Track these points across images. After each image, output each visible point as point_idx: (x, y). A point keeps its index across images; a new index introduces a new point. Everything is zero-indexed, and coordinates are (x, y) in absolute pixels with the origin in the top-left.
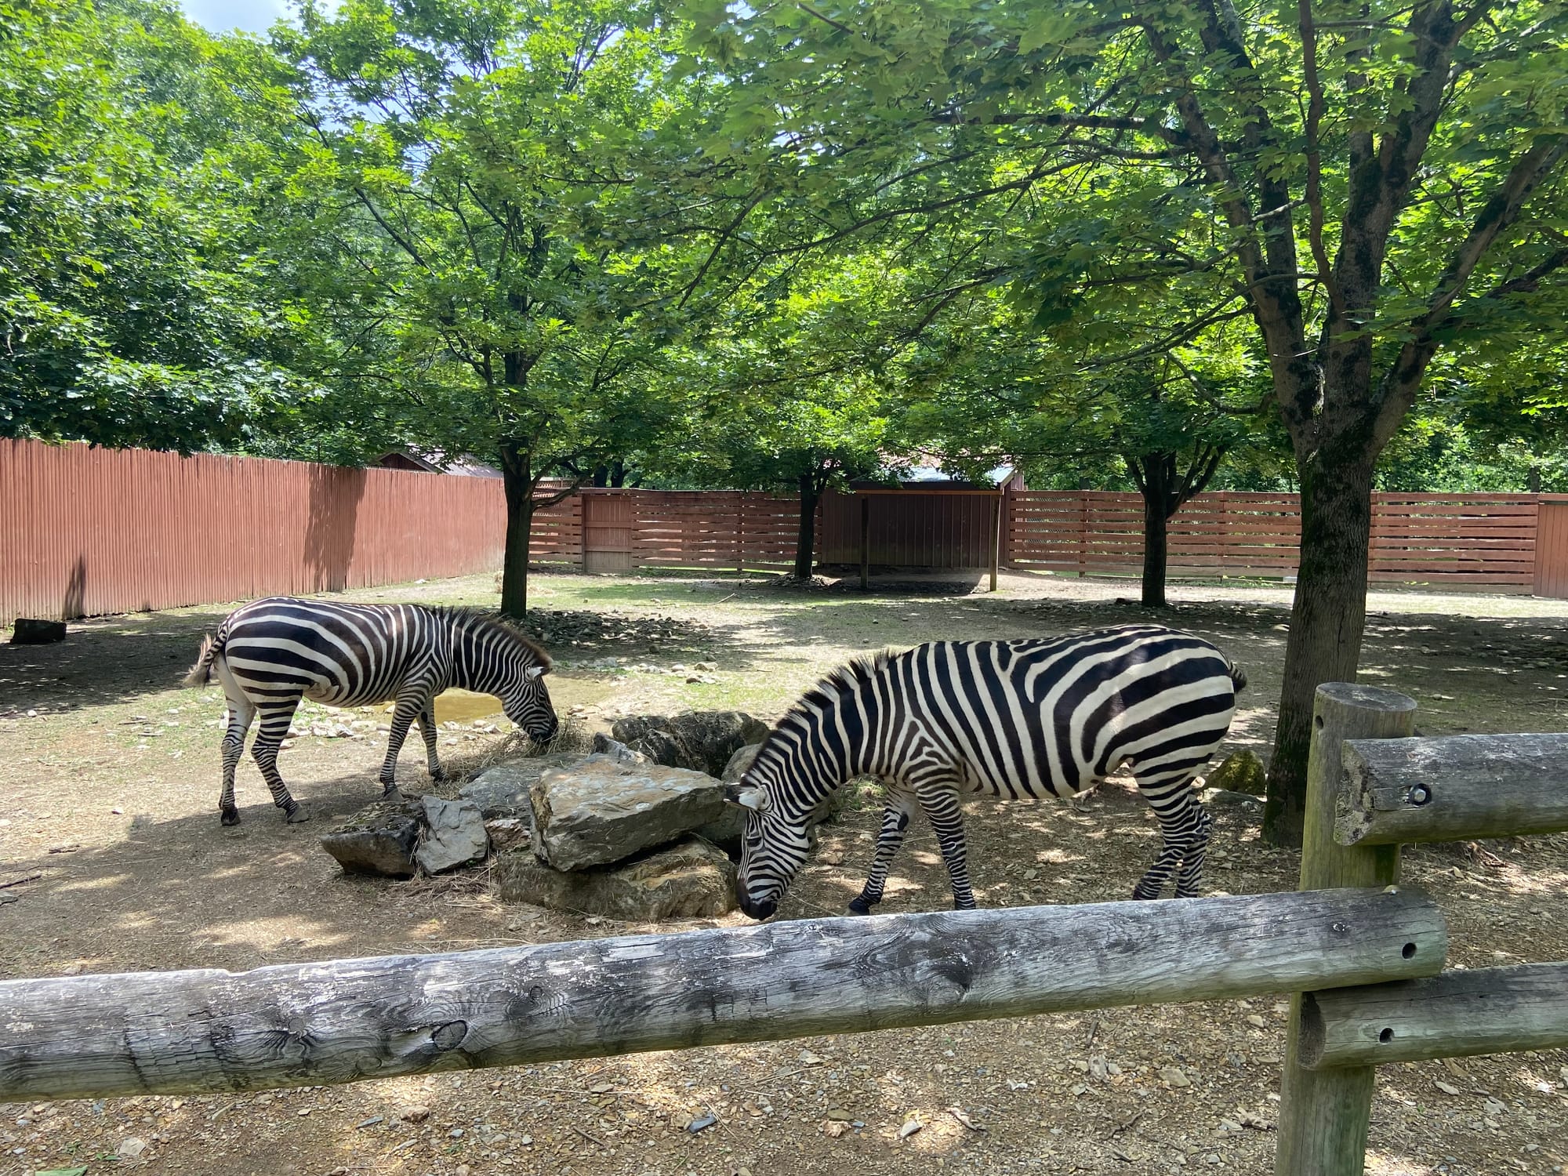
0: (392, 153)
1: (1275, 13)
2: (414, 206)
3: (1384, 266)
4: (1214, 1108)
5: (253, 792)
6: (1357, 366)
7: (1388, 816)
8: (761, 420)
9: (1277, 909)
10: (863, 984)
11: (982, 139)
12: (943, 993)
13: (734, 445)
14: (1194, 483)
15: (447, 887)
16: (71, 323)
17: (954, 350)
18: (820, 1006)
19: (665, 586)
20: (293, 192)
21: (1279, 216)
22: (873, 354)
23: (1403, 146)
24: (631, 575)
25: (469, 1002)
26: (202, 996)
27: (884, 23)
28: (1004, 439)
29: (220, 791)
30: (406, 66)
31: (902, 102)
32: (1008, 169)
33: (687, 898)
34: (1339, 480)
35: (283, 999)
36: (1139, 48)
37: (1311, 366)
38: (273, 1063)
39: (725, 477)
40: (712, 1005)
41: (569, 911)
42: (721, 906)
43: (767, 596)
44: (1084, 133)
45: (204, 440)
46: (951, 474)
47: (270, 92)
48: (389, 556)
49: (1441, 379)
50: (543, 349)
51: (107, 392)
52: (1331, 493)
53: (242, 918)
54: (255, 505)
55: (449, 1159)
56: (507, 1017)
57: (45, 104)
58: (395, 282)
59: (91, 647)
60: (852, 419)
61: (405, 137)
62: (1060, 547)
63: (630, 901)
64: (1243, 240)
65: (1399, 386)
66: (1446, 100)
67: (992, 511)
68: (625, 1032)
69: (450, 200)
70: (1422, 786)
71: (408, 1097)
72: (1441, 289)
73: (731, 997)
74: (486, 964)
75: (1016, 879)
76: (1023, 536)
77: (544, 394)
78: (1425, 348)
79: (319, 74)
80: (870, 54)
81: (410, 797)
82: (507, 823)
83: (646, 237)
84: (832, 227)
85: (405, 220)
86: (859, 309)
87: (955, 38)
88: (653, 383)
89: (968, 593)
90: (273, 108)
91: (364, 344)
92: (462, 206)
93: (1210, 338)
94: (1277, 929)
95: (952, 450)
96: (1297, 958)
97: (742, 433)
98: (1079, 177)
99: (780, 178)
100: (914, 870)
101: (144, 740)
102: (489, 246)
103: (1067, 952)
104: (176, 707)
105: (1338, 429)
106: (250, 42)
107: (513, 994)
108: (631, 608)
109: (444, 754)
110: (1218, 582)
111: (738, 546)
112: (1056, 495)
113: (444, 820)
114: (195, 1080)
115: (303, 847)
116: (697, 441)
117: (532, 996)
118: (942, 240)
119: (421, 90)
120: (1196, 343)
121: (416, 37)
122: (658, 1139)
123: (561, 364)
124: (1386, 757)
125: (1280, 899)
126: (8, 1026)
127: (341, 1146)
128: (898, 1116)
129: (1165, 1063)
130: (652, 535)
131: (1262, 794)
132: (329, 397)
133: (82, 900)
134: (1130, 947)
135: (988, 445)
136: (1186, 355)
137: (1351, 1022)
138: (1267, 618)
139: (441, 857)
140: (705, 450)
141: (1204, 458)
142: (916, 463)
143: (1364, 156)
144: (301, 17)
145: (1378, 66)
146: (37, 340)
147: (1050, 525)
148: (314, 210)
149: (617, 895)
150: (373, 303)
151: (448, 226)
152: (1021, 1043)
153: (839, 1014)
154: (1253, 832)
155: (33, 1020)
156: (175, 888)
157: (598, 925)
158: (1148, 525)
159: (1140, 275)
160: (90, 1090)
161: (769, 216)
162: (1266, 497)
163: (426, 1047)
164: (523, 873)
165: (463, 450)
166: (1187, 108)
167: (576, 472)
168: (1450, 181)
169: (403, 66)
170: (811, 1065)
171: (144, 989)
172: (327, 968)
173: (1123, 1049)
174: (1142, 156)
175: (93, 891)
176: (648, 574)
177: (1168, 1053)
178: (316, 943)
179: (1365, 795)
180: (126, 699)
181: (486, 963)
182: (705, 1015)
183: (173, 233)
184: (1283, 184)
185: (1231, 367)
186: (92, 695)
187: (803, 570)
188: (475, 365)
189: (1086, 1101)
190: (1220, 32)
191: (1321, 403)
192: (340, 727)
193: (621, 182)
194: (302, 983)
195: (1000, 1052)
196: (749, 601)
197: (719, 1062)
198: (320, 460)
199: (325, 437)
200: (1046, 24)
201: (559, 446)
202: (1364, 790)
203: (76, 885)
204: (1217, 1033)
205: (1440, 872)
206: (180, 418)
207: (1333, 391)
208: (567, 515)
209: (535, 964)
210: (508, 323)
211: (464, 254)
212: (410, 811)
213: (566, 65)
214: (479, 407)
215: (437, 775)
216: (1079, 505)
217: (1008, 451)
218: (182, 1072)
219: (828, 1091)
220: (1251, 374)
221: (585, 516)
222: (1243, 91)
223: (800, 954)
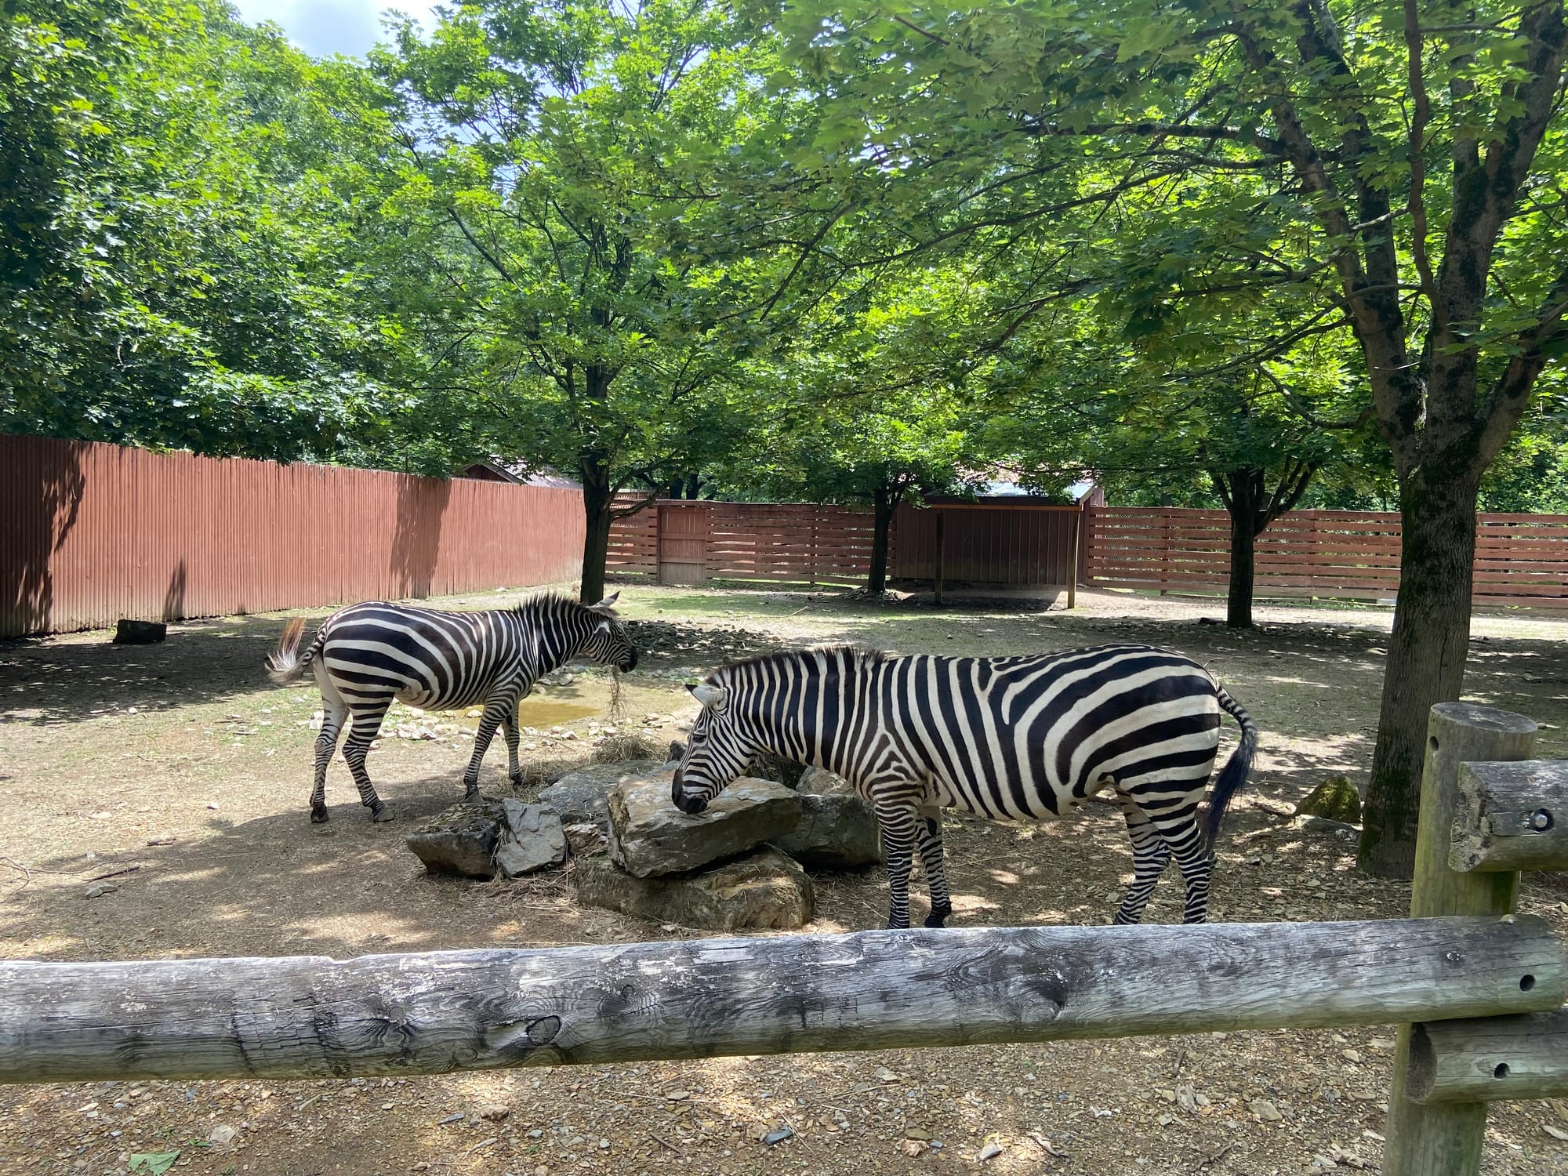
0: (483, 174)
1: (1377, 19)
2: (502, 223)
3: (1489, 278)
4: (1307, 1143)
5: (342, 792)
6: (1462, 380)
7: (1507, 843)
8: (837, 433)
9: (1388, 936)
10: (955, 997)
11: (1069, 150)
12: (1037, 1009)
13: (809, 457)
14: (1282, 501)
15: (527, 890)
16: (179, 335)
17: (1037, 363)
18: (910, 1018)
19: (738, 597)
20: (388, 211)
21: (1381, 225)
22: (953, 366)
23: (1512, 154)
24: (704, 586)
25: (563, 997)
26: (307, 983)
27: (980, 34)
28: (1084, 454)
29: (311, 789)
30: (498, 89)
31: (991, 113)
32: (1093, 181)
33: (763, 909)
34: (1443, 497)
35: (385, 987)
36: (1231, 59)
37: (1412, 380)
38: (372, 1051)
39: (800, 490)
40: (802, 1012)
41: (645, 918)
42: (796, 919)
43: (839, 609)
44: (1172, 143)
45: (300, 450)
46: (1029, 489)
47: (368, 115)
48: (472, 563)
49: (1548, 394)
50: (624, 361)
51: (210, 401)
52: (1434, 510)
53: (330, 914)
54: (346, 513)
55: (528, 1159)
56: (600, 1014)
57: (158, 125)
58: (483, 298)
59: (190, 647)
60: (929, 433)
61: (494, 157)
62: (1141, 565)
63: (705, 910)
64: (1343, 249)
65: (1507, 402)
66: (1555, 107)
67: (1070, 529)
68: (714, 1035)
69: (537, 218)
70: (1543, 812)
71: (488, 1096)
72: (1551, 301)
73: (821, 1004)
74: (580, 961)
75: (1097, 902)
76: (1102, 553)
77: (625, 407)
78: (1533, 361)
79: (414, 97)
80: (966, 64)
81: (490, 800)
82: (585, 828)
83: (730, 250)
84: (914, 240)
85: (493, 238)
86: (938, 322)
87: (1050, 47)
88: (730, 395)
89: (1044, 610)
90: (370, 130)
91: (452, 356)
92: (548, 224)
93: (1304, 352)
94: (1387, 956)
95: (1029, 466)
96: (1408, 987)
97: (818, 446)
98: (1167, 188)
99: (867, 192)
100: (991, 889)
101: (238, 738)
102: (572, 263)
103: (1167, 973)
104: (269, 707)
105: (1441, 445)
106: (349, 66)
107: (605, 992)
108: (705, 619)
109: (525, 759)
110: (1308, 603)
111: (811, 559)
112: (1138, 511)
113: (524, 823)
114: (298, 1065)
115: (388, 846)
116: (772, 453)
117: (624, 995)
118: (1026, 253)
119: (512, 111)
120: (1288, 357)
121: (508, 60)
122: (734, 1149)
123: (641, 378)
124: (1506, 780)
125: (1391, 925)
126: (123, 1006)
127: (423, 1142)
128: (978, 1139)
129: (1255, 1096)
130: (726, 547)
131: (1357, 822)
132: (418, 408)
133: (178, 892)
134: (1233, 971)
135: (1067, 460)
136: (1278, 370)
137: (1464, 1055)
138: (1360, 642)
139: (520, 860)
140: (781, 462)
141: (1294, 475)
142: (993, 477)
143: (1468, 165)
144: (398, 41)
145: (1487, 72)
146: (146, 351)
147: (1131, 542)
148: (406, 229)
149: (692, 903)
150: (462, 318)
151: (534, 243)
152: (1104, 1069)
153: (931, 1026)
154: (1347, 861)
155: (146, 1000)
156: (267, 882)
157: (673, 932)
158: (1234, 543)
159: (1233, 285)
160: (198, 1072)
161: (851, 230)
162: (1359, 516)
163: (521, 1041)
164: (600, 878)
165: (545, 461)
166: (1285, 116)
167: (653, 484)
168: (1558, 191)
169: (495, 88)
170: (888, 1083)
171: (252, 973)
172: (427, 958)
173: (1212, 1080)
174: (1234, 165)
175: (188, 883)
176: (722, 586)
177: (1259, 1085)
178: (400, 940)
179: (1483, 819)
180: (222, 698)
181: (580, 959)
182: (795, 1021)
183: (275, 249)
184: (1384, 193)
185: (1326, 382)
186: (190, 694)
187: (876, 584)
188: (558, 378)
189: (1173, 1131)
190: (1317, 40)
191: (1423, 418)
192: (424, 730)
193: (705, 197)
194: (402, 973)
195: (1083, 1078)
196: (822, 614)
197: (795, 1075)
198: (408, 471)
199: (413, 448)
200: (1146, 31)
201: (636, 457)
202: (1482, 814)
203: (173, 877)
204: (1310, 1068)
205: (1546, 907)
206: (278, 427)
207: (1436, 405)
208: (644, 525)
209: (627, 962)
210: (591, 337)
211: (549, 270)
212: (491, 813)
213: (652, 85)
214: (559, 419)
215: (516, 779)
216: (1161, 522)
217: (1089, 466)
218: (286, 1057)
219: (906, 1109)
220: (1347, 389)
221: (660, 528)
222: (1344, 98)
223: (891, 964)
